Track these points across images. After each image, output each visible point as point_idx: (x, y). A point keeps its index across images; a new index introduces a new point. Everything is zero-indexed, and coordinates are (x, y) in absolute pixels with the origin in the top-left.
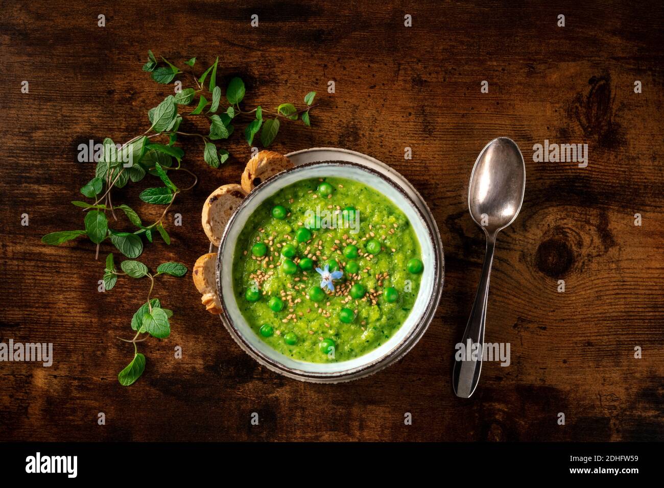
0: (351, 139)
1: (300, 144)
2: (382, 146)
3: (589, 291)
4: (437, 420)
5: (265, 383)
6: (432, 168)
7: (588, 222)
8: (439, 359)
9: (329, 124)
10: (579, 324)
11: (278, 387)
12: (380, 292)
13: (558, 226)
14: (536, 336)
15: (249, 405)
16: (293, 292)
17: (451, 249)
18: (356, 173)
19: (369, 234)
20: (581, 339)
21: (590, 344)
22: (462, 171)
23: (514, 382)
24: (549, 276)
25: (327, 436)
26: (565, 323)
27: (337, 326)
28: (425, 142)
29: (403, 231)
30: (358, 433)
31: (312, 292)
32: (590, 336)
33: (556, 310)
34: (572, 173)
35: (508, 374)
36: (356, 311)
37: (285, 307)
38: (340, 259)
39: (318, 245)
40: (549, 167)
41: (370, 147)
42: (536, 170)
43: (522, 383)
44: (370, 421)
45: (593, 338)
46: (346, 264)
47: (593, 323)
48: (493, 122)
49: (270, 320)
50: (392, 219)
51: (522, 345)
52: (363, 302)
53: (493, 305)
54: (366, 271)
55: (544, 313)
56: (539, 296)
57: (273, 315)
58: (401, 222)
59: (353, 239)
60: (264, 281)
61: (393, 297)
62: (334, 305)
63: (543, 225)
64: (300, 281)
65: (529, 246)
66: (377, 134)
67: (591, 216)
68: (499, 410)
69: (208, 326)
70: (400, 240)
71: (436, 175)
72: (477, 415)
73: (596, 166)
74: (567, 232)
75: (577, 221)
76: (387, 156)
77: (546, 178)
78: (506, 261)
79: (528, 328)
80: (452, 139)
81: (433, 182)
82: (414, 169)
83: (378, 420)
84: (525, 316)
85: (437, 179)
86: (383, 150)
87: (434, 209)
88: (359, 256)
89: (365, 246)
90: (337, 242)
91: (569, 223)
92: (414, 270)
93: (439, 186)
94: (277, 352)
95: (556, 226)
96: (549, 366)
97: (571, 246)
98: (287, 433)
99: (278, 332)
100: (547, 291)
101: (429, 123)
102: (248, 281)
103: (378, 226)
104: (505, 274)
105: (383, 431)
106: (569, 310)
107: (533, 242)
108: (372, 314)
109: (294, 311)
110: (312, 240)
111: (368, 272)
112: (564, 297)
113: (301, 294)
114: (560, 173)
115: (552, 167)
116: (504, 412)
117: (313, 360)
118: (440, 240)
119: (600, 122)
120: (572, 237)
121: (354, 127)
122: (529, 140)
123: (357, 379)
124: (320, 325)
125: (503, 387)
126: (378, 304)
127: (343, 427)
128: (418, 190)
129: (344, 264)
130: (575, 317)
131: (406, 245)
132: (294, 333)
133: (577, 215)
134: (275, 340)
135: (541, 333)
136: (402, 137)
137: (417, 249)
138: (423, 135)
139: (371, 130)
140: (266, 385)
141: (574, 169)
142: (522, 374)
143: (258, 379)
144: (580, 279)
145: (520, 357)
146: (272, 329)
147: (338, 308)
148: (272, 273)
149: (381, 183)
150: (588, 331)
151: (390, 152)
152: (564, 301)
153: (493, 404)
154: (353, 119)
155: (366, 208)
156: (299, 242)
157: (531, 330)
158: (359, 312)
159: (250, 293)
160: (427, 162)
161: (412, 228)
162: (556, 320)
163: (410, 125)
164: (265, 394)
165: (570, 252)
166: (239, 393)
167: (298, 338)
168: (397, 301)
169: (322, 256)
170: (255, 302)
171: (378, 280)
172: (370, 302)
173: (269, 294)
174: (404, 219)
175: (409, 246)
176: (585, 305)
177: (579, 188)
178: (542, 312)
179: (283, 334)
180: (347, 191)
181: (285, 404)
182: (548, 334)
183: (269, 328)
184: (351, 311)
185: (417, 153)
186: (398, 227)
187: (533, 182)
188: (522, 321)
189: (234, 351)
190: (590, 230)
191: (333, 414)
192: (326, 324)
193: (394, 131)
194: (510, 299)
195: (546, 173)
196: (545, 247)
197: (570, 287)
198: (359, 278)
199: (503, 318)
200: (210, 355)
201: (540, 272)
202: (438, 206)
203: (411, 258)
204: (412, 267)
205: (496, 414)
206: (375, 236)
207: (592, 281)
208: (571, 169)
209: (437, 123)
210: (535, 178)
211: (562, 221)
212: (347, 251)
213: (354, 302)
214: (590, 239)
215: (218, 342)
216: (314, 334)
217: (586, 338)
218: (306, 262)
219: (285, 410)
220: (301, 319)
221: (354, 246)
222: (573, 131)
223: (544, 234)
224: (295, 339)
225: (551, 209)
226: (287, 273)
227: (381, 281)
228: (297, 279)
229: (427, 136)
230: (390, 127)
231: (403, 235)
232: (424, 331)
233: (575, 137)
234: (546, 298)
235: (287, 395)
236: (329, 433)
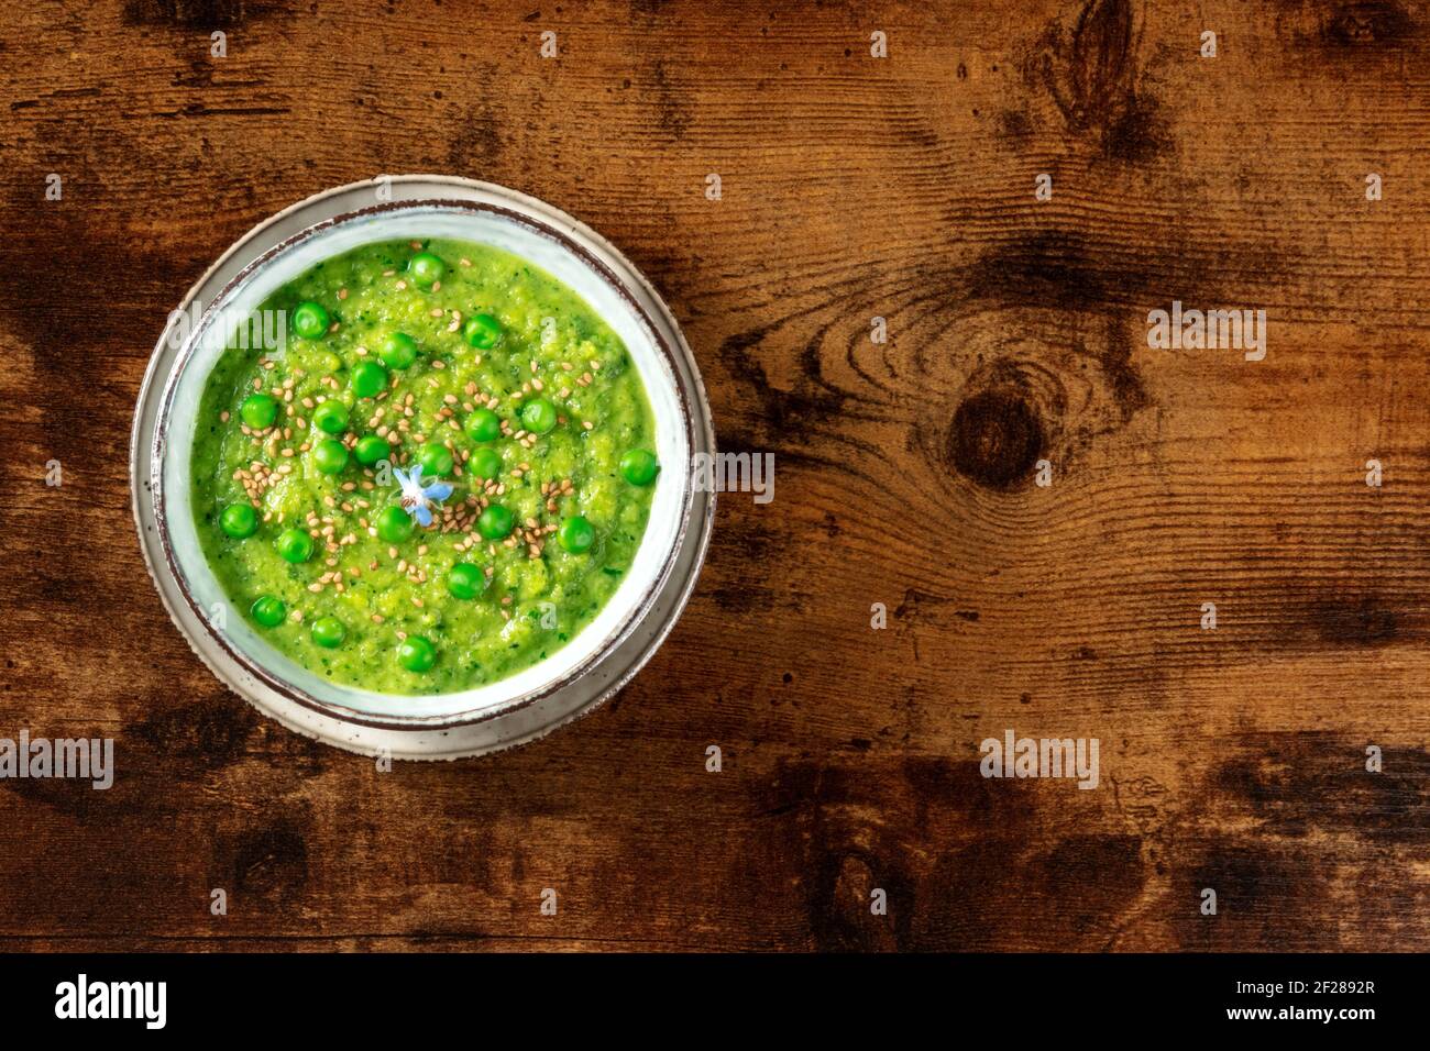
0: (480, 149)
1: (351, 165)
2: (557, 165)
3: (1083, 522)
4: (708, 851)
5: (274, 766)
6: (686, 219)
7: (1079, 348)
8: (709, 698)
9: (426, 113)
10: (1059, 605)
11: (308, 776)
12: (551, 527)
13: (1006, 358)
14: (952, 637)
15: (236, 820)
16: (340, 520)
17: (737, 422)
18: (501, 232)
19: (531, 385)
20: (1064, 641)
21: (1087, 654)
22: (760, 226)
23: (899, 752)
24: (982, 484)
25: (432, 894)
26: (1026, 603)
27: (441, 604)
28: (666, 154)
29: (614, 379)
30: (510, 888)
31: (385, 520)
32: (1088, 634)
33: (1002, 571)
34: (1037, 224)
35: (884, 732)
36: (490, 571)
37: (317, 554)
38: (455, 441)
39: (404, 405)
40: (981, 210)
41: (527, 169)
42: (947, 219)
43: (920, 754)
44: (540, 856)
45: (1095, 638)
46: (471, 454)
47: (1096, 601)
48: (837, 99)
49: (277, 585)
50: (588, 348)
51: (917, 658)
52: (507, 548)
53: (845, 559)
54: (520, 473)
55: (972, 577)
56: (960, 534)
57: (285, 573)
58: (608, 356)
59: (490, 395)
60: (267, 488)
61: (582, 540)
62: (435, 553)
63: (967, 356)
64: (356, 491)
65: (933, 411)
66: (544, 136)
67: (1086, 331)
68: (863, 823)
69: (129, 626)
70: (606, 403)
71: (695, 236)
72: (806, 836)
73: (1097, 206)
74: (1028, 374)
75: (1051, 345)
76: (570, 191)
77: (973, 238)
78: (873, 449)
79: (932, 616)
80: (734, 144)
81: (688, 253)
82: (640, 221)
83: (559, 854)
84: (925, 586)
85: (697, 247)
86: (559, 175)
87: (691, 322)
88: (503, 436)
89: (519, 412)
90: (450, 399)
91: (1032, 351)
92: (638, 475)
93: (702, 265)
94: (292, 662)
95: (999, 360)
96: (987, 710)
97: (1038, 408)
98: (334, 888)
99: (296, 615)
100: (978, 523)
101: (675, 105)
102: (227, 487)
103: (552, 365)
104: (873, 482)
105: (571, 880)
106: (1035, 570)
107: (942, 400)
108: (527, 578)
109: (339, 563)
110: (389, 391)
111: (523, 478)
112: (1021, 537)
113: (357, 523)
114: (1006, 225)
115: (986, 210)
116: (874, 827)
117: (380, 687)
118: (704, 399)
119: (1107, 95)
120: (1038, 387)
121: (488, 118)
122: (927, 144)
123: (505, 747)
124: (401, 601)
125: (871, 767)
126: (545, 557)
127: (472, 871)
128: (648, 274)
129: (465, 454)
130: (1049, 588)
131: (618, 413)
132: (338, 620)
133: (1050, 330)
134: (290, 633)
135: (964, 629)
136: (606, 143)
137: (646, 426)
138: (660, 137)
139: (530, 127)
140: (279, 771)
141: (1043, 214)
142: (918, 731)
143: (259, 756)
144: (1060, 491)
145: (912, 690)
146: (282, 607)
147: (447, 563)
148: (287, 469)
149: (564, 258)
150: (1084, 622)
151: (578, 180)
152: (1021, 547)
153: (848, 808)
154: (484, 99)
155: (524, 320)
156: (356, 397)
157: (941, 622)
158: (496, 574)
159: (231, 519)
160: (673, 204)
161: (636, 372)
162: (1001, 595)
163: (626, 112)
164: (277, 793)
165: (1034, 425)
166: (210, 793)
167: (346, 630)
168: (592, 551)
169: (411, 431)
170: (243, 537)
171: (547, 497)
172: (526, 551)
173: (280, 520)
174: (616, 350)
175: (626, 418)
176: (1074, 557)
177: (1055, 263)
178: (966, 575)
179: (307, 621)
180: (481, 276)
181: (327, 818)
182: (983, 631)
183: (275, 606)
184: (476, 571)
185: (648, 181)
186: (602, 368)
187: (939, 249)
188: (917, 600)
189: (195, 689)
190: (1084, 366)
191: (449, 841)
192: (416, 601)
193: (587, 128)
194: (885, 545)
195: (973, 225)
196: (973, 414)
197: (1036, 511)
198: (501, 490)
199: (870, 591)
200: (136, 698)
201: (961, 477)
202: (700, 313)
203: (629, 447)
204: (632, 469)
205: (857, 833)
206: (545, 389)
207: (1091, 495)
208: (1034, 215)
209: (696, 105)
210: (943, 240)
211: (1012, 345)
212: (474, 423)
213: (485, 548)
214: (1087, 388)
215: (155, 666)
216: (383, 623)
217: (1079, 639)
218: (373, 446)
219: (326, 831)
220: (353, 584)
221: (492, 411)
222: (1039, 119)
223: (969, 381)
224: (339, 635)
225: (985, 316)
226: (325, 471)
227: (553, 499)
228: (349, 486)
229: (670, 137)
230: (578, 117)
231: (613, 389)
232: (669, 627)
233: (1043, 134)
234: (977, 540)
235: (332, 796)
236: (438, 887)
